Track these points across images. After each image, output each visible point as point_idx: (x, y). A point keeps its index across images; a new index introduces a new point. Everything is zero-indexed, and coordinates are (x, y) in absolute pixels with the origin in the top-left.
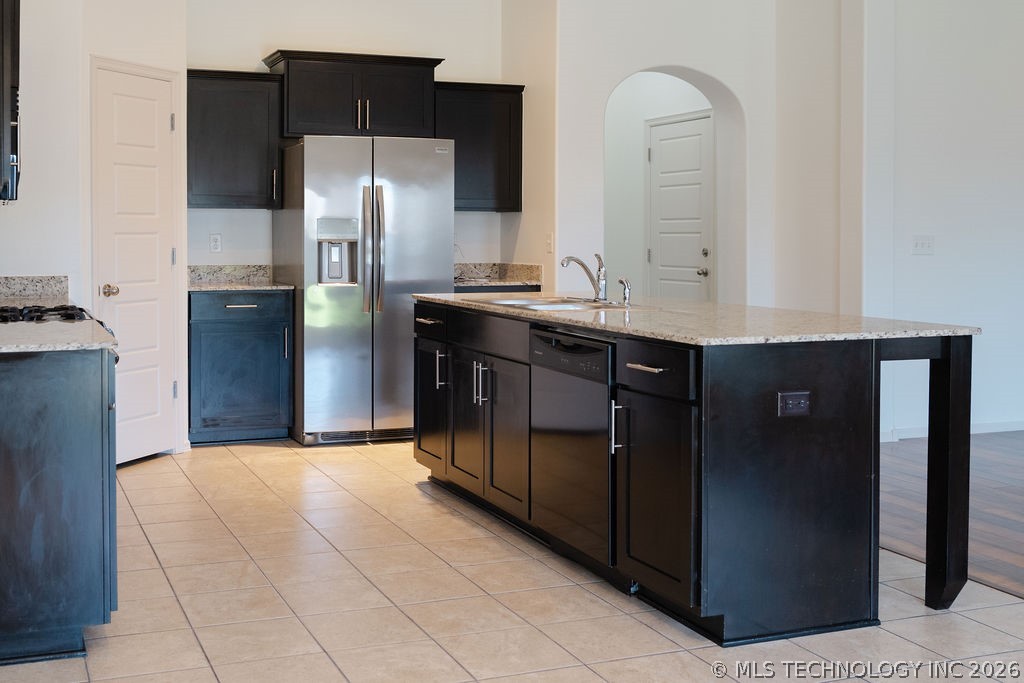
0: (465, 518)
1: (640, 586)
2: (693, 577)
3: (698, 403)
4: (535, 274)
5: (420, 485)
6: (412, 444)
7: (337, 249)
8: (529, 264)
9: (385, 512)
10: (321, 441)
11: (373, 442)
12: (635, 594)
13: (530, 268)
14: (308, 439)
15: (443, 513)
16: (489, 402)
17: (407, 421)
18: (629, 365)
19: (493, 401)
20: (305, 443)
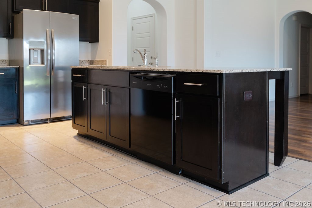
0: (98, 149)
1: (183, 171)
2: (218, 168)
3: (221, 96)
4: (104, 63)
5: (74, 137)
6: (71, 121)
7: (36, 52)
8: (102, 59)
9: (65, 150)
10: (30, 123)
11: (51, 122)
12: (181, 174)
13: (103, 61)
14: (26, 123)
15: (89, 147)
16: (109, 104)
17: (69, 113)
18: (185, 84)
19: (110, 103)
20: (24, 125)
